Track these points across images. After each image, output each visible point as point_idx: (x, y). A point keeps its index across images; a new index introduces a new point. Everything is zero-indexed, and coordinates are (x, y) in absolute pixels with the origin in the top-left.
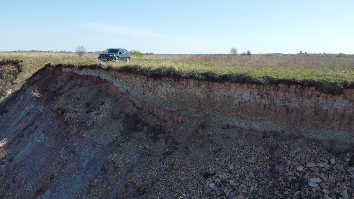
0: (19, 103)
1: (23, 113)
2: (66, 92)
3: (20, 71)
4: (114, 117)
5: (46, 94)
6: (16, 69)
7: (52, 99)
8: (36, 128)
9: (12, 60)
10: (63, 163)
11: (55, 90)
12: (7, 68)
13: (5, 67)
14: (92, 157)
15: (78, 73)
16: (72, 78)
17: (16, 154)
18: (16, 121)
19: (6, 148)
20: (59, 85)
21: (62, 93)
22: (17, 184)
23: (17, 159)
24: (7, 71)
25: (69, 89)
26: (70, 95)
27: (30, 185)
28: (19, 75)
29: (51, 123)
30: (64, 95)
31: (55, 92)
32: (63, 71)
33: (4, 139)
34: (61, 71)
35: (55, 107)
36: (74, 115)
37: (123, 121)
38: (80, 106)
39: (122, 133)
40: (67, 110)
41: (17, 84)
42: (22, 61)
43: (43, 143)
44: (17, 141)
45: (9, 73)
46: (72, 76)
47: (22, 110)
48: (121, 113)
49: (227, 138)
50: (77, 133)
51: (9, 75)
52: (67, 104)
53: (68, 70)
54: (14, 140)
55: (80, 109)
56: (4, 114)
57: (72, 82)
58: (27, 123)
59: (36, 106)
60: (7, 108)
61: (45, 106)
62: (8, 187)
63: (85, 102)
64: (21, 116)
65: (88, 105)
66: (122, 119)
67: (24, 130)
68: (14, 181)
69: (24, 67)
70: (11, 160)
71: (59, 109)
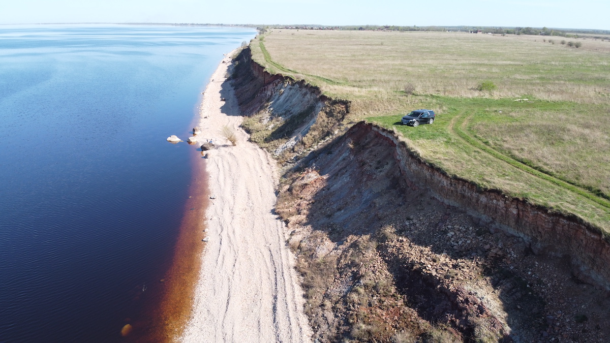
0: (340, 148)
1: (341, 158)
2: (370, 147)
3: (348, 112)
4: (387, 176)
5: (358, 146)
6: (344, 109)
7: (360, 151)
8: (346, 171)
9: (342, 100)
10: (354, 197)
11: (364, 144)
12: (337, 107)
13: (336, 106)
14: (368, 197)
15: (381, 133)
16: (377, 137)
17: (332, 186)
18: (336, 163)
19: (327, 181)
20: (367, 141)
21: (368, 148)
22: (329, 204)
23: (332, 189)
24: (338, 110)
25: (373, 146)
26: (371, 151)
27: (335, 205)
28: (346, 116)
29: (355, 170)
30: (368, 151)
31: (363, 146)
32: (373, 129)
33: (327, 175)
34: (371, 129)
35: (360, 159)
36: (368, 168)
37: (391, 180)
38: (374, 162)
39: (388, 188)
40: (366, 164)
41: (343, 125)
42: (350, 102)
43: (347, 183)
44: (334, 178)
45: (339, 113)
46: (378, 135)
47: (341, 156)
48: (392, 174)
49: (430, 204)
50: (366, 181)
51: (339, 115)
52: (367, 158)
53: (376, 129)
54: (332, 177)
55: (374, 164)
56: (330, 155)
57: (376, 140)
58: (342, 166)
59: (350, 154)
60: (332, 150)
61: (354, 156)
62: (324, 204)
63: (378, 159)
64: (339, 160)
65: (379, 162)
66: (391, 179)
67: (339, 171)
68: (328, 202)
69: (351, 109)
70: (329, 189)
71: (362, 161)
